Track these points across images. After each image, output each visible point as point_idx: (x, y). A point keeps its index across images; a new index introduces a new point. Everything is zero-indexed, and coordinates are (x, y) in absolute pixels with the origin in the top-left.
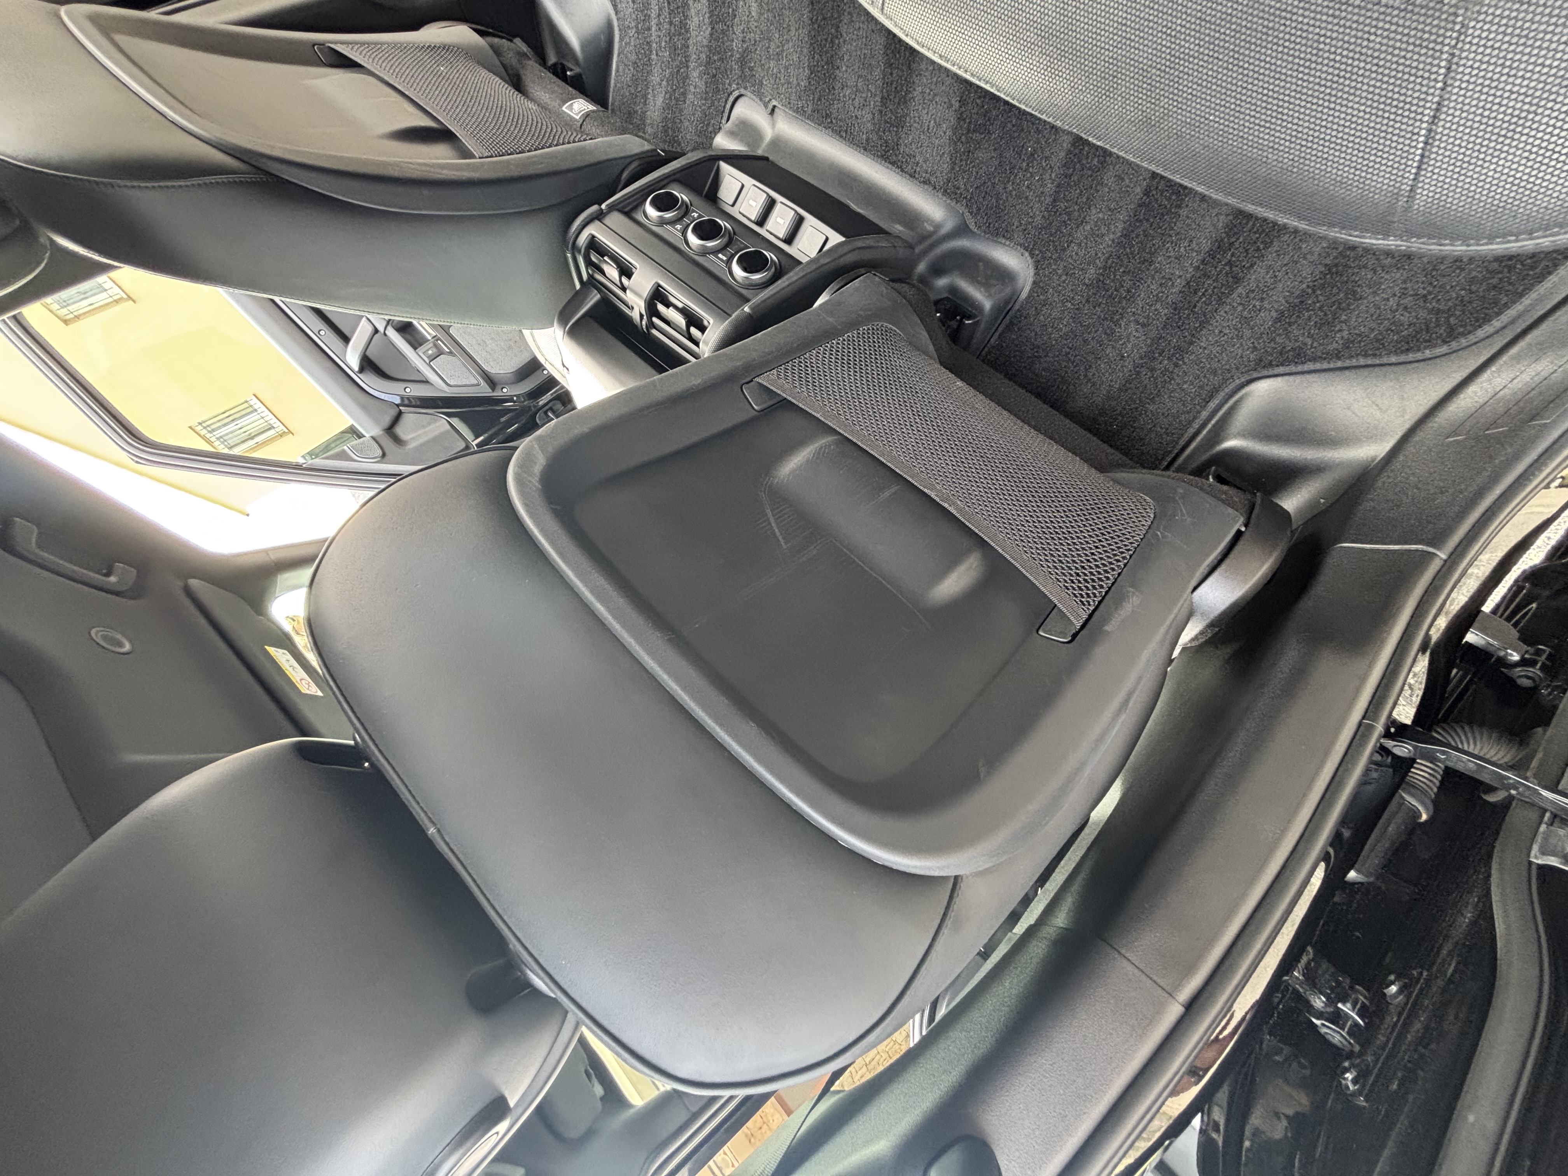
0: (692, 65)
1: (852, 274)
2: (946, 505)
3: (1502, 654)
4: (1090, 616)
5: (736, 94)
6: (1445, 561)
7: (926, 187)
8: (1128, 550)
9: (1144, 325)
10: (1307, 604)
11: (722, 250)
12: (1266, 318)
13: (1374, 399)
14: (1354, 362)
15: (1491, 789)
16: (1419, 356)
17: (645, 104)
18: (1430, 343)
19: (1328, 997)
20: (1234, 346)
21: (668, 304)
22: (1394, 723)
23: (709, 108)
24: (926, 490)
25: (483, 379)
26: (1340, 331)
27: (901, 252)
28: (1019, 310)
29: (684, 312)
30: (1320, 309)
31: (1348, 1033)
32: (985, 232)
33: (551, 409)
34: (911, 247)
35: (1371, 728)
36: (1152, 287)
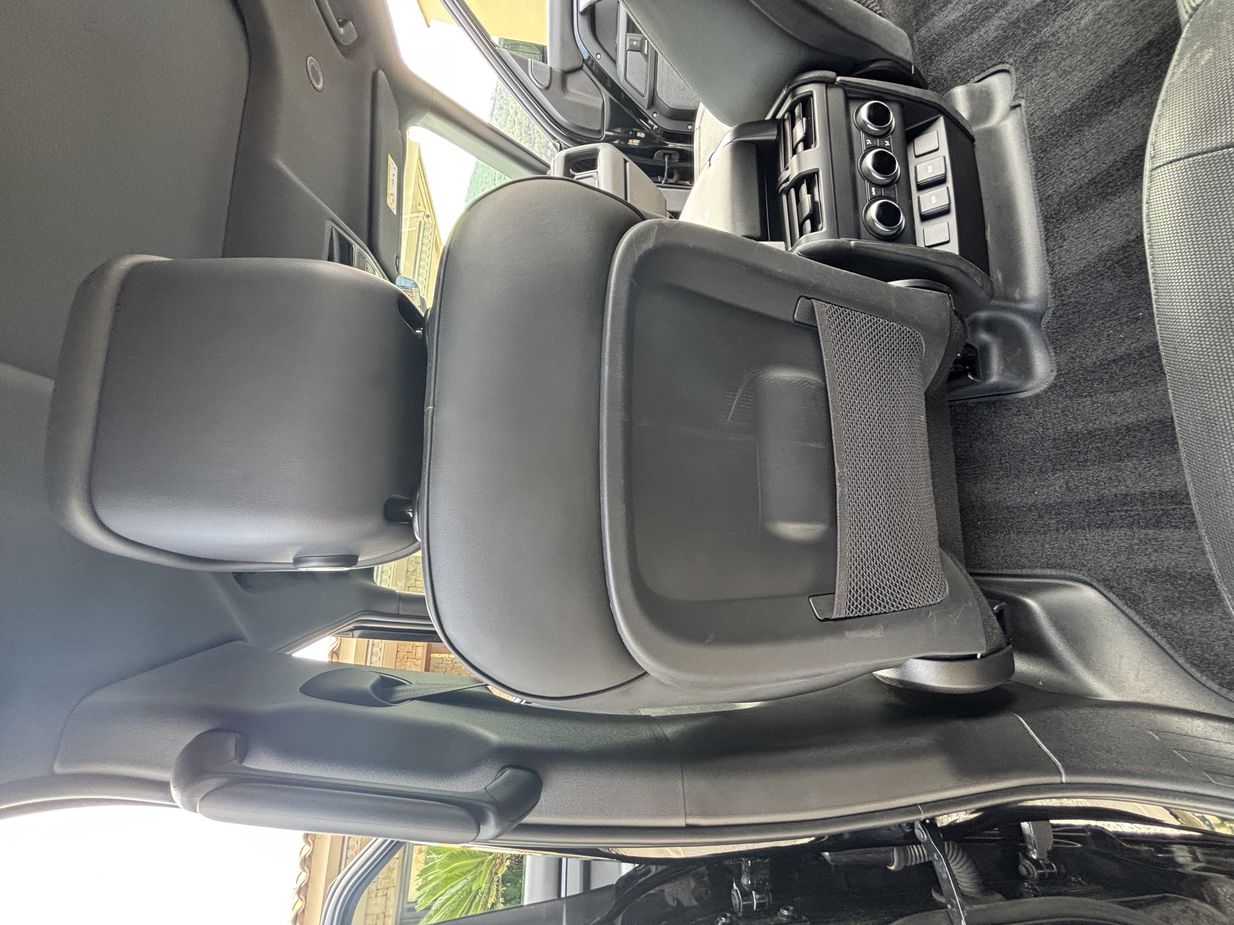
0: (1002, 14)
1: (937, 284)
2: (838, 484)
3: (1030, 847)
4: (845, 618)
5: (1006, 66)
6: (1062, 783)
7: (1048, 268)
8: (904, 606)
9: (1068, 489)
10: (962, 725)
11: (878, 186)
12: (1144, 562)
13: (1141, 668)
14: (1158, 639)
15: (940, 892)
16: (1198, 675)
17: (941, 9)
18: (1213, 676)
19: (752, 884)
20: (1105, 556)
21: (810, 191)
22: (933, 819)
23: (978, 58)
24: (836, 464)
25: (650, 93)
26: (1174, 614)
27: (983, 295)
28: (1007, 401)
29: (815, 205)
30: (1180, 592)
31: (743, 905)
32: (1047, 334)
33: (670, 155)
34: (992, 296)
35: (919, 812)
36: (1103, 474)
